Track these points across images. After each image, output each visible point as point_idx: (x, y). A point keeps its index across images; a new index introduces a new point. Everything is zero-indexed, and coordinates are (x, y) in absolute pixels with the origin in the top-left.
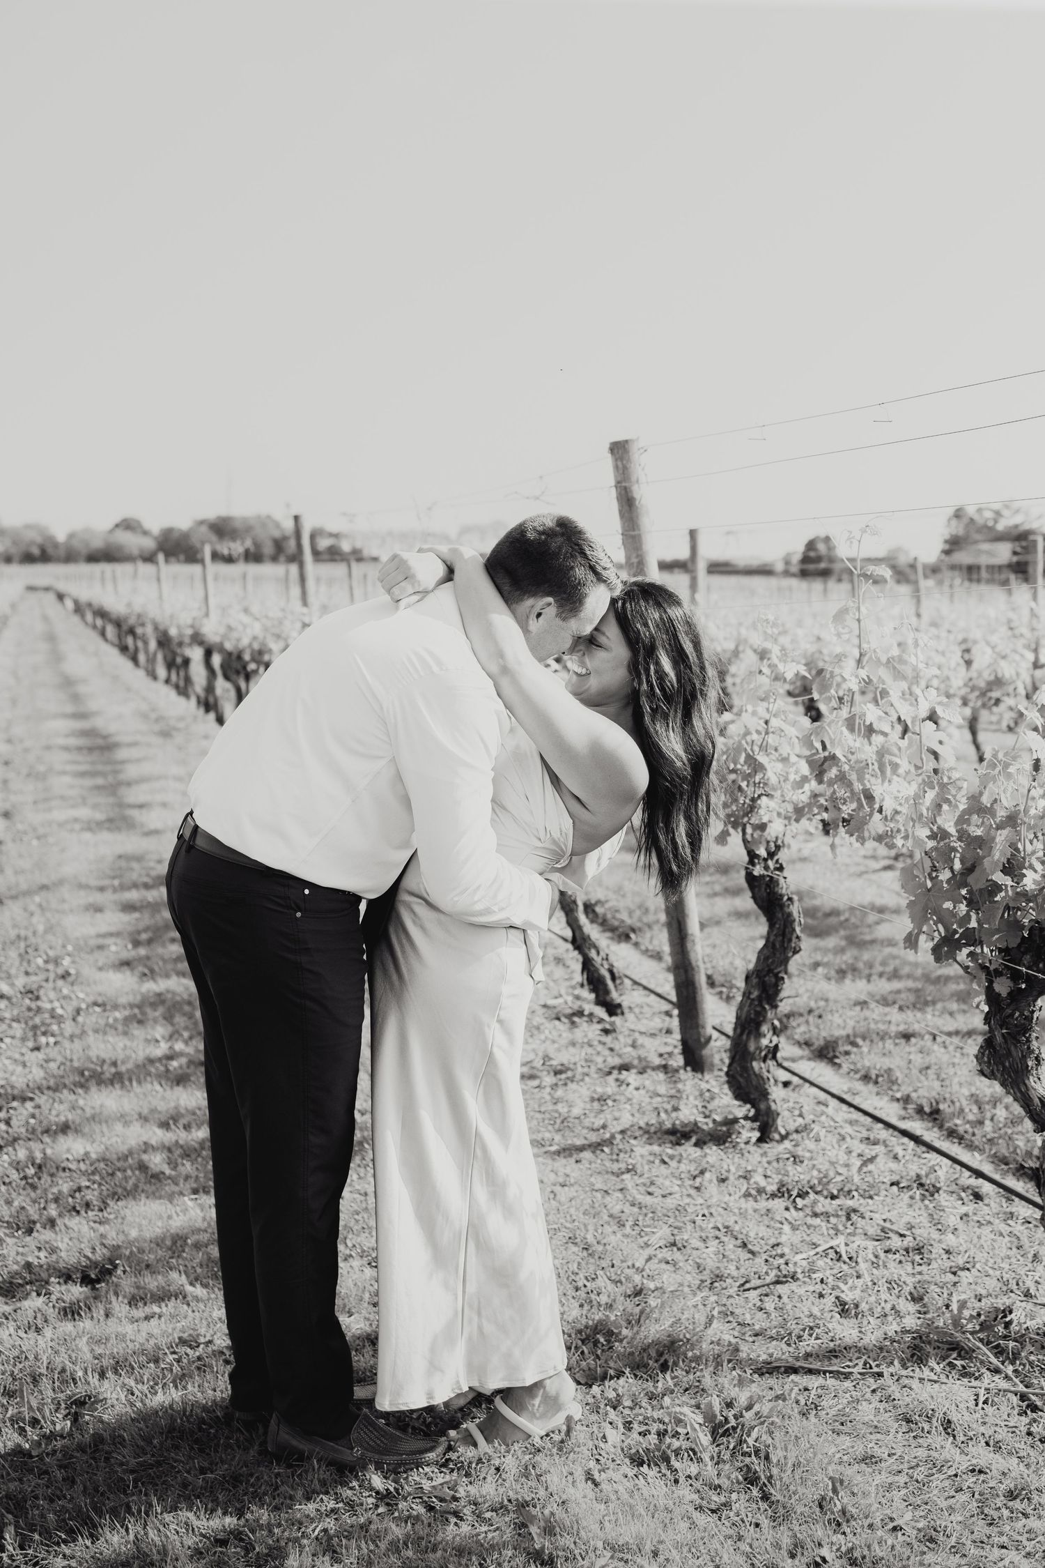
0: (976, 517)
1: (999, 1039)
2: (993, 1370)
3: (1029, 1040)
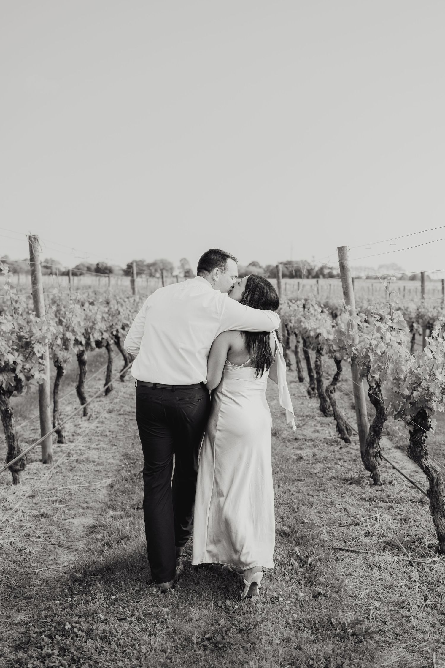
1: (413, 446)
2: (405, 554)
3: (422, 447)
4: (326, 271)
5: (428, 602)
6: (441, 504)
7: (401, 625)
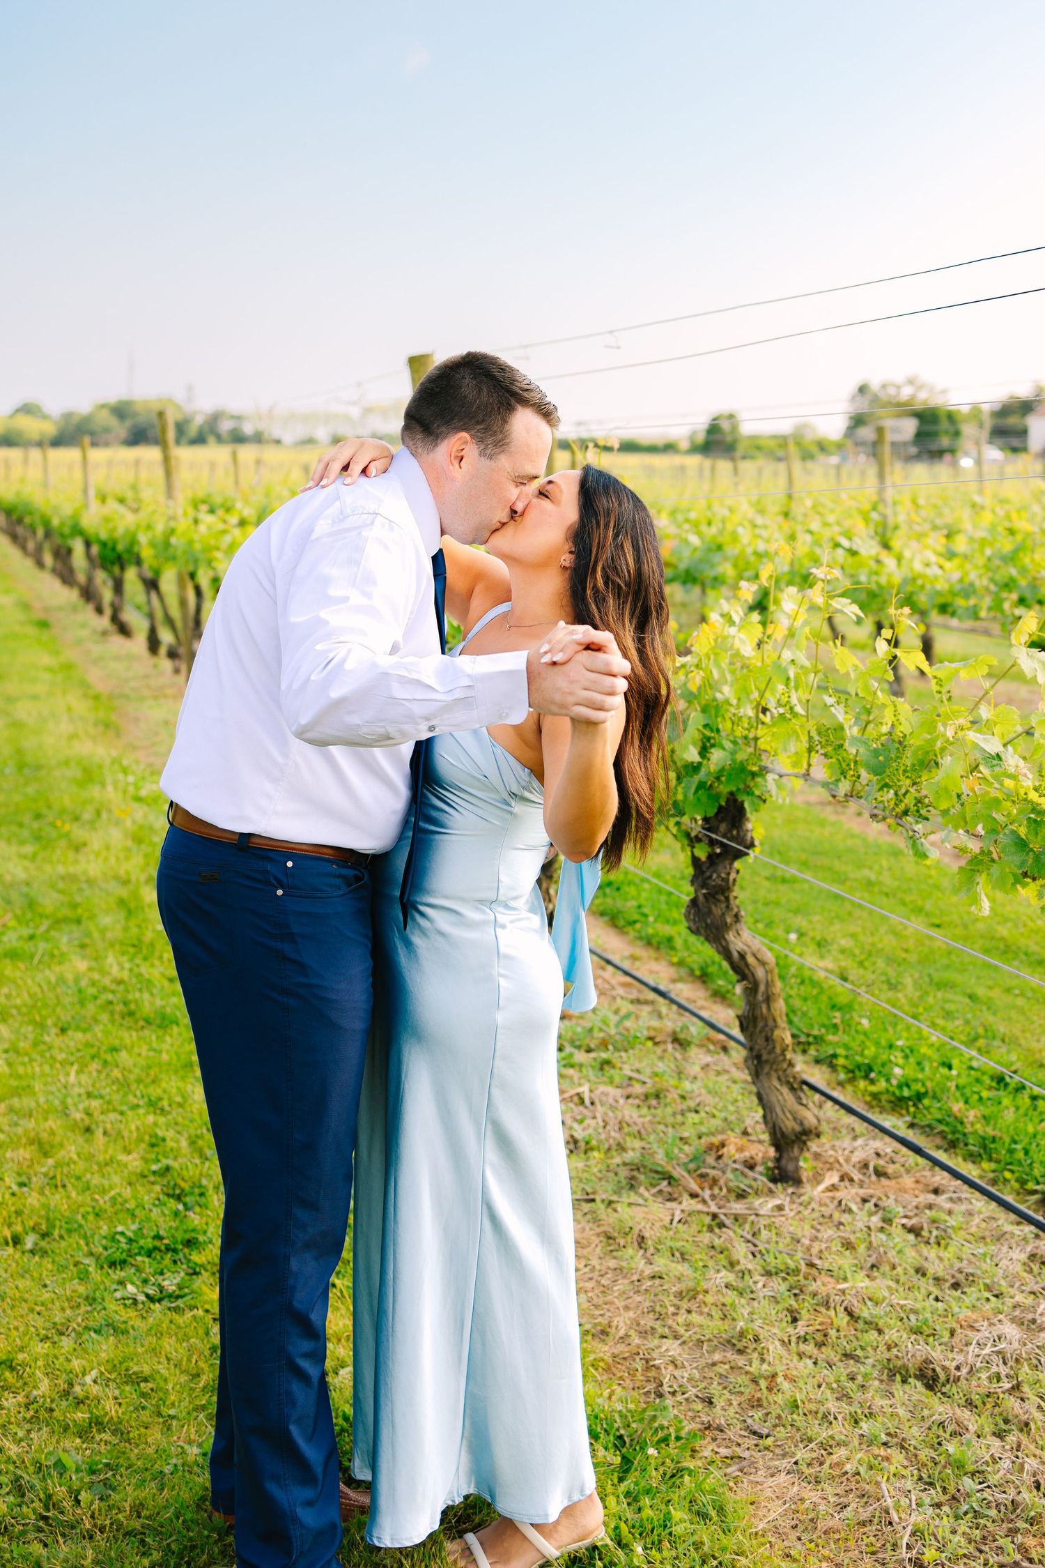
0: (882, 395)
1: (701, 899)
2: (693, 1196)
3: (727, 899)
4: (225, 426)
5: (801, 1328)
6: (778, 1050)
7: (756, 1404)
